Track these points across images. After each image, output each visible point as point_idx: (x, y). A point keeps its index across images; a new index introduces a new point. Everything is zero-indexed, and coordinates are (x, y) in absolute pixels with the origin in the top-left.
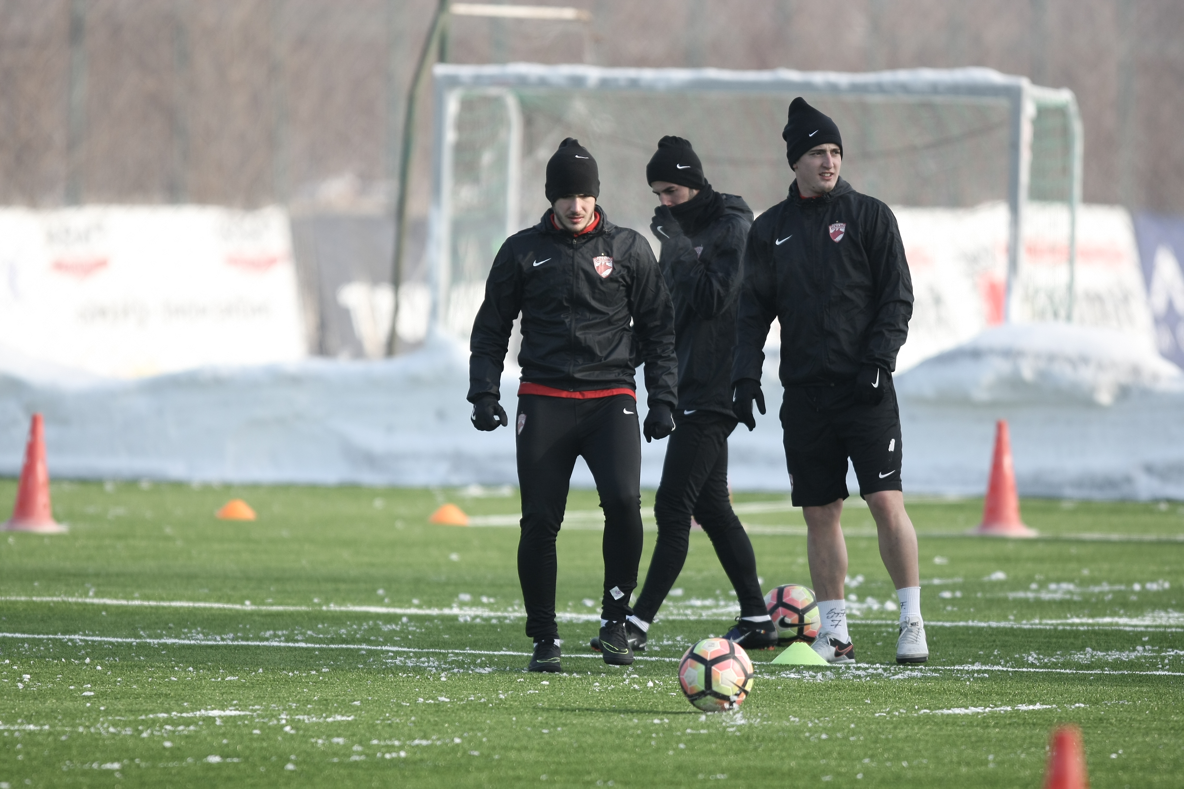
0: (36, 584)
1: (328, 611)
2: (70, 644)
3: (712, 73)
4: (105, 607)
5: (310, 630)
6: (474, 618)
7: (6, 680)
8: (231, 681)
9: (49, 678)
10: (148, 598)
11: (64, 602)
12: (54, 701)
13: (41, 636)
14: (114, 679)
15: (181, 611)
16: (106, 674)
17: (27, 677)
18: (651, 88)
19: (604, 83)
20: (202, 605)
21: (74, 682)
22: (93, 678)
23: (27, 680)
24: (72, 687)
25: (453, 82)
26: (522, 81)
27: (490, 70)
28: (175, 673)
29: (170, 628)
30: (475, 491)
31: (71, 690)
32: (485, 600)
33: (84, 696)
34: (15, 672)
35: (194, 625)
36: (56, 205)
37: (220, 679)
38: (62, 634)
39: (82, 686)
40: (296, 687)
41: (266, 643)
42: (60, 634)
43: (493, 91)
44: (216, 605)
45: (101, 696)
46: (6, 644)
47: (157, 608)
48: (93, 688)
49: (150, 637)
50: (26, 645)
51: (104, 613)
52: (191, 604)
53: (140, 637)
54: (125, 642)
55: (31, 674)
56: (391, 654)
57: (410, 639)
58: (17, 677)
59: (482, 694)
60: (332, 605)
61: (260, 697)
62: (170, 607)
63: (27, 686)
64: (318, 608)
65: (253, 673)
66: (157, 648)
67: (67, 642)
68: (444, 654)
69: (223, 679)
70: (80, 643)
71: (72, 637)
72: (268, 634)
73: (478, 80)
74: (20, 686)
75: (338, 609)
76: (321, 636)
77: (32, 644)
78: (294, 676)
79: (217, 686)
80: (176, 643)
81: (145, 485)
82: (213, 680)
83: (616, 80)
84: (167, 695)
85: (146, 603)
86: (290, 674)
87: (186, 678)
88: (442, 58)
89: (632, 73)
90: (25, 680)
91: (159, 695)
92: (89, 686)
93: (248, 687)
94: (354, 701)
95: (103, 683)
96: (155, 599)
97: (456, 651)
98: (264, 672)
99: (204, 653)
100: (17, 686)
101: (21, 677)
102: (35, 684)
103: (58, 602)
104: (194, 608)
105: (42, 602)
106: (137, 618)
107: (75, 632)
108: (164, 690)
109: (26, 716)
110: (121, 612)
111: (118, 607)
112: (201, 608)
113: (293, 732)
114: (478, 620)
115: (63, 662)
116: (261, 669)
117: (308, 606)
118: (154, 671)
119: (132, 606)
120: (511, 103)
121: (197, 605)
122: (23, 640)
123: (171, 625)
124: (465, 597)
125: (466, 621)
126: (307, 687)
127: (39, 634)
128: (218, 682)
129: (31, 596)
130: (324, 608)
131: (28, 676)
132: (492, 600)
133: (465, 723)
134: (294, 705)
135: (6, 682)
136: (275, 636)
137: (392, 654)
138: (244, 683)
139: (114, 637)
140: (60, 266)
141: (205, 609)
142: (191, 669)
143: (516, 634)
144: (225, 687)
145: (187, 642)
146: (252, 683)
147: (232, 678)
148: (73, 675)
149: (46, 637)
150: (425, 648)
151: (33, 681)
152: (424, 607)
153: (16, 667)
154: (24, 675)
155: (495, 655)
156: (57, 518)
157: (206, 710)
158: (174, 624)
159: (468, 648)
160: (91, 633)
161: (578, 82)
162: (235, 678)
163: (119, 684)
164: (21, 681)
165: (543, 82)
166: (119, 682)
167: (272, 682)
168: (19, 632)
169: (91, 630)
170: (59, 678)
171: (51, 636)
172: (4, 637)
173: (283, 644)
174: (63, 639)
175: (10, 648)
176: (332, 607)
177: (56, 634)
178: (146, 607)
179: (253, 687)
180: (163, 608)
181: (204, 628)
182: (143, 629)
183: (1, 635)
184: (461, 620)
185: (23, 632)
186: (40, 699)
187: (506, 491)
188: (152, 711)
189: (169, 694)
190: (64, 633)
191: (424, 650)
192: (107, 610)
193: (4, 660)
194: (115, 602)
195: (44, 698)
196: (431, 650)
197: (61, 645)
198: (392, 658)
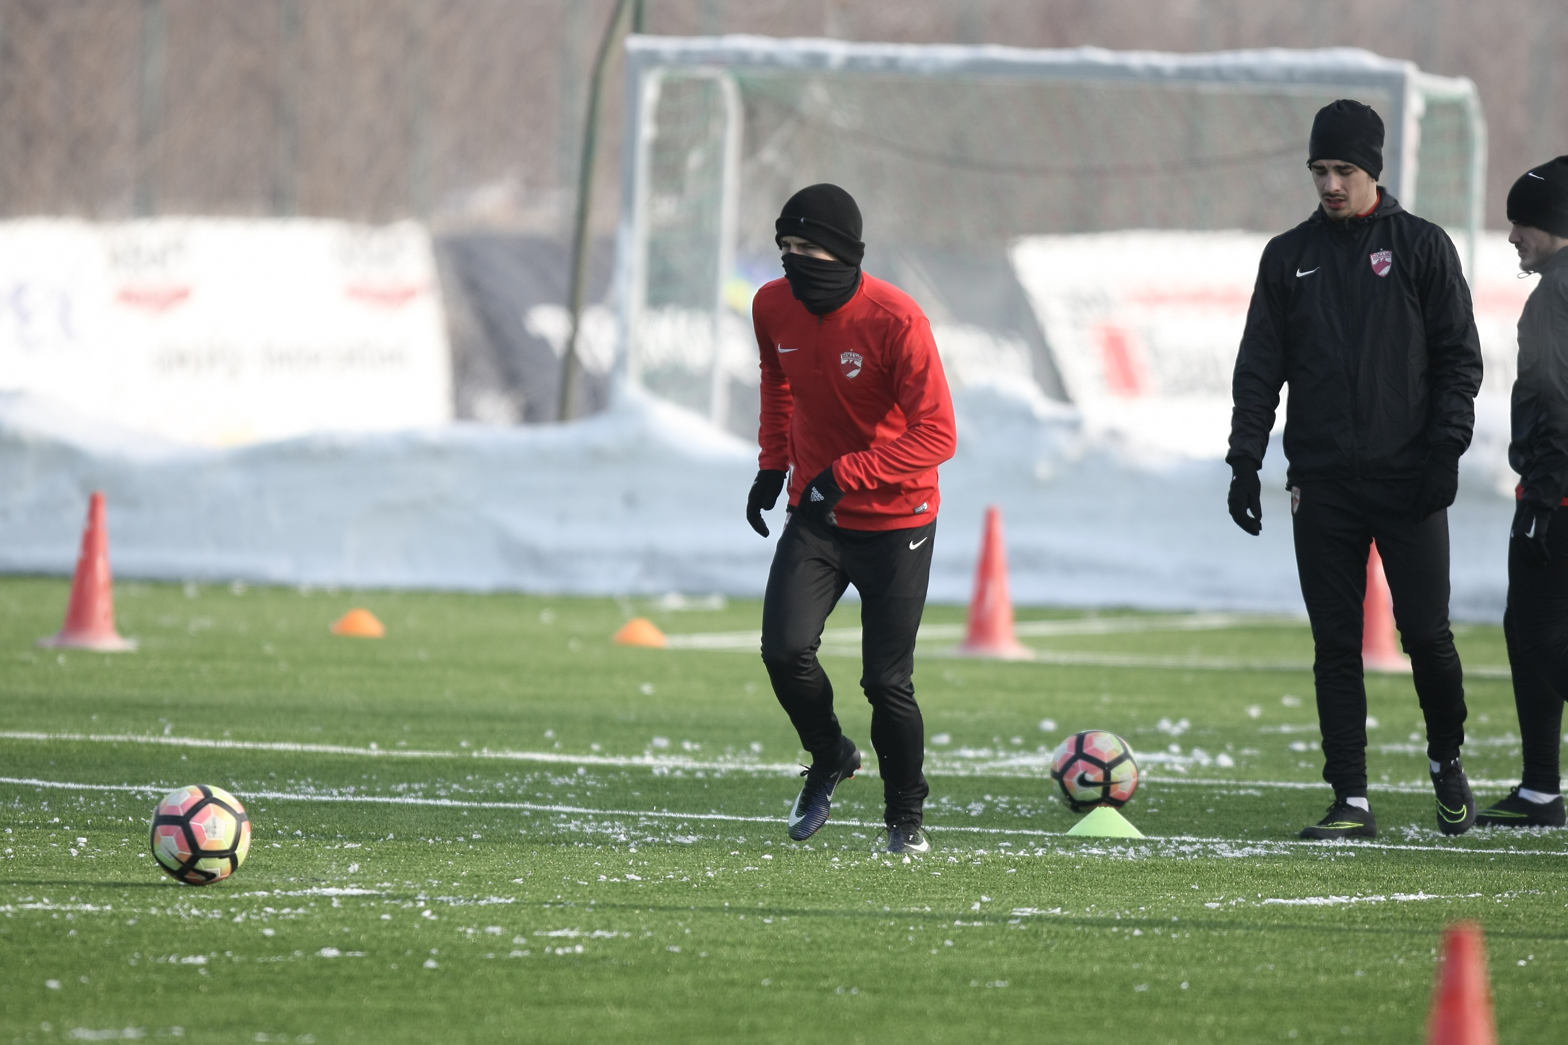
0: (94, 717)
1: (480, 759)
2: (139, 797)
3: (995, 52)
4: (186, 749)
5: (456, 783)
6: (673, 770)
7: (55, 845)
8: (351, 849)
9: (112, 842)
10: (242, 738)
11: (131, 742)
12: (119, 873)
13: (101, 787)
15: (286, 756)
17: (82, 841)
18: (913, 70)
19: (852, 63)
20: (313, 748)
21: (145, 849)
23: (83, 845)
24: (142, 855)
25: (652, 59)
26: (743, 60)
27: (701, 44)
28: (277, 838)
29: (271, 778)
30: (674, 602)
31: (141, 859)
32: (687, 746)
34: (67, 834)
35: (303, 775)
36: (122, 217)
37: (337, 847)
38: (129, 785)
40: (438, 859)
41: (398, 800)
42: (125, 784)
43: (705, 72)
44: (332, 749)
46: (54, 796)
47: (254, 752)
49: (244, 789)
50: (81, 799)
51: (184, 758)
52: (299, 747)
55: (88, 837)
56: (563, 816)
57: (588, 797)
58: (70, 840)
59: (683, 870)
60: (485, 750)
61: (390, 871)
62: (271, 750)
63: (83, 853)
64: (466, 754)
65: (382, 840)
66: (254, 805)
67: (135, 795)
68: (633, 817)
69: (341, 847)
70: (153, 797)
71: (142, 788)
72: (401, 787)
73: (684, 57)
74: (74, 852)
75: (492, 755)
76: (471, 791)
77: (90, 797)
78: (435, 844)
79: (334, 855)
80: (279, 798)
81: (238, 589)
82: (328, 847)
83: (866, 59)
84: (266, 867)
85: (239, 745)
86: (430, 841)
87: (292, 844)
88: (638, 27)
89: (888, 50)
90: (80, 844)
91: (257, 867)
93: (374, 858)
94: (515, 878)
96: (251, 740)
97: (650, 813)
98: (395, 838)
99: (317, 812)
100: (69, 852)
101: (74, 841)
102: (93, 851)
103: (123, 742)
104: (303, 752)
105: (102, 742)
106: (228, 764)
107: (146, 782)
108: (264, 860)
109: (82, 893)
110: (206, 757)
111: (202, 750)
112: (312, 752)
113: (434, 918)
114: (679, 773)
115: (131, 822)
116: (391, 834)
117: (454, 751)
119: (221, 749)
120: (729, 88)
121: (307, 748)
122: (78, 792)
123: (273, 774)
124: (662, 742)
125: (662, 774)
126: (452, 858)
127: (98, 784)
128: (335, 850)
129: (88, 733)
130: (475, 754)
131: (85, 840)
132: (697, 747)
133: (662, 909)
134: (435, 883)
135: (55, 847)
136: (410, 790)
137: (565, 817)
138: (369, 853)
141: (317, 753)
142: (299, 832)
143: (731, 792)
144: (345, 857)
145: (293, 797)
146: (380, 853)
147: (354, 846)
148: (143, 839)
149: (107, 788)
150: (609, 809)
151: (90, 846)
152: (607, 755)
153: (68, 828)
154: (79, 839)
155: (700, 820)
156: (122, 631)
157: (319, 887)
158: (276, 773)
159: (665, 810)
160: (167, 784)
161: (817, 61)
162: (357, 846)
164: (75, 846)
165: (770, 60)
167: (406, 852)
168: (72, 781)
169: (166, 779)
170: (125, 842)
171: (114, 787)
172: (52, 788)
173: (420, 801)
174: (131, 791)
175: (60, 802)
176: (486, 753)
177: (121, 784)
178: (240, 751)
179: (381, 858)
180: (263, 751)
181: (316, 779)
182: (236, 779)
183: (48, 784)
184: (656, 772)
185: (78, 781)
186: (100, 871)
187: (715, 603)
188: (248, 888)
189: (271, 866)
190: (132, 783)
191: (607, 812)
192: (187, 754)
193: (52, 818)
194: (198, 743)
195: (105, 868)
196: (617, 812)
197: (128, 799)
198: (564, 821)
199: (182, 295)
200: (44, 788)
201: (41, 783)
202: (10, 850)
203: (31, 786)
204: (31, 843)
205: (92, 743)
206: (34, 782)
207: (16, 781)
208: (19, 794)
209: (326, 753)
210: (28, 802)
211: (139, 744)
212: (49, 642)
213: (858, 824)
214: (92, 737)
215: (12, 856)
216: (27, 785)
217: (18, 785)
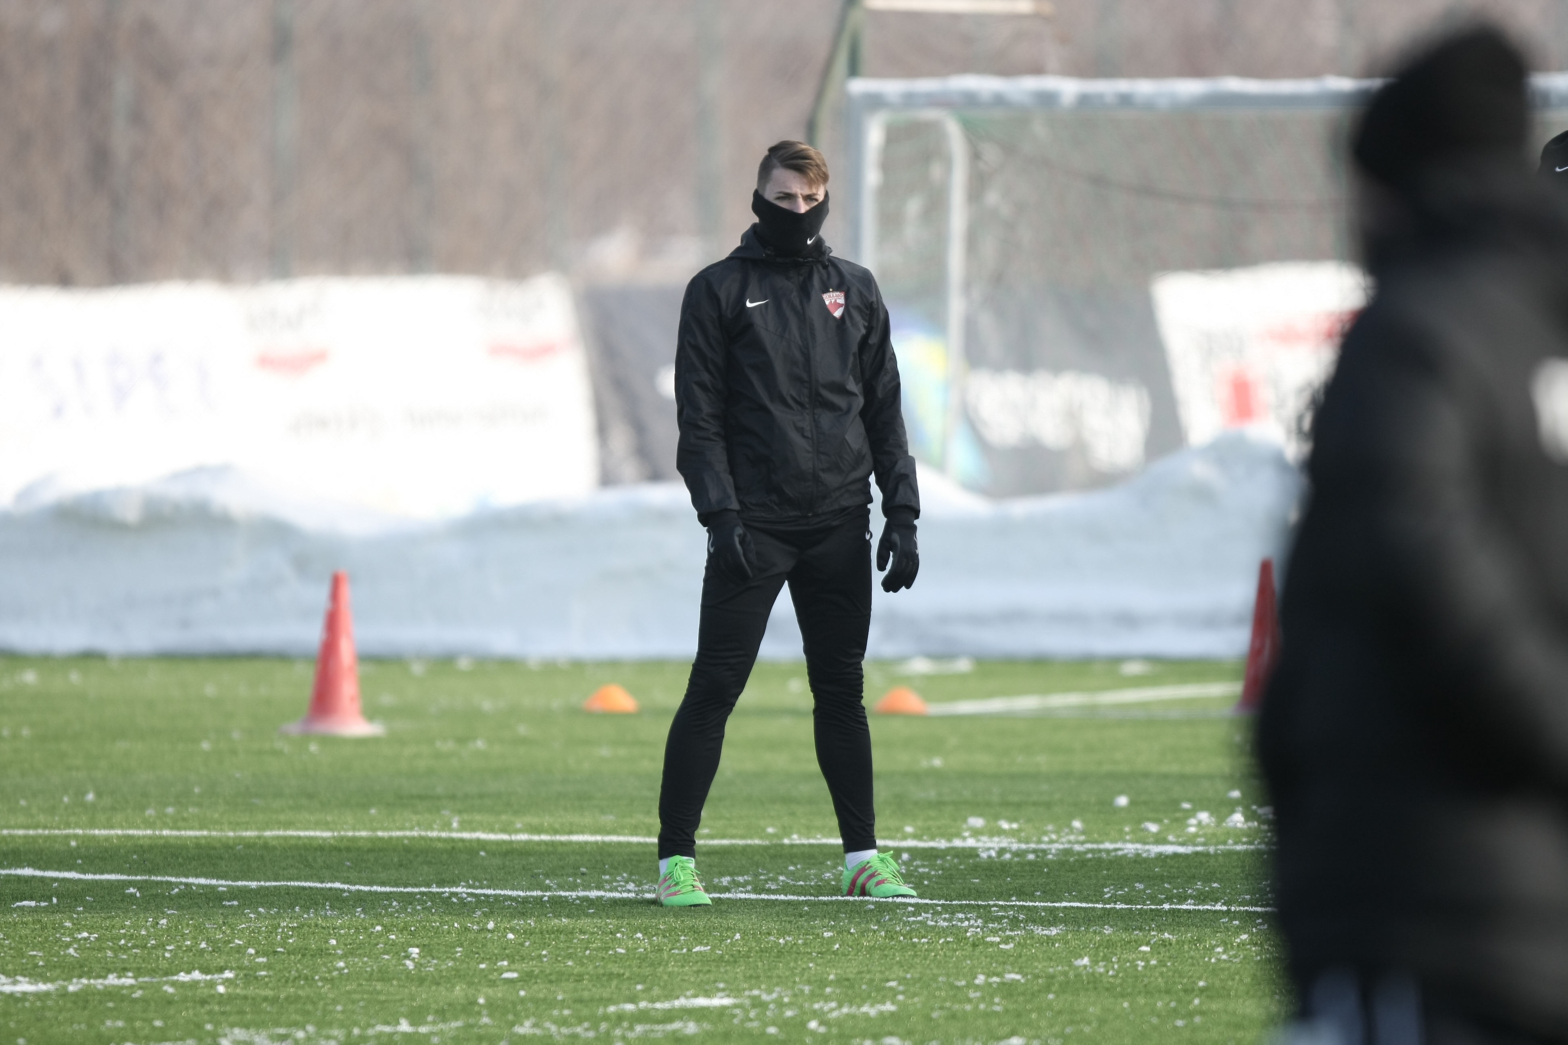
0: (373, 811)
1: (792, 846)
2: (455, 900)
3: (1233, 84)
4: (482, 845)
5: (781, 874)
6: (1002, 851)
7: (386, 957)
8: (701, 952)
9: (446, 952)
10: (538, 830)
11: (422, 838)
12: (464, 986)
13: (409, 889)
14: (538, 952)
15: (588, 848)
16: (522, 945)
17: (414, 951)
18: (1149, 106)
19: (1084, 100)
20: (614, 838)
21: (483, 958)
22: (507, 951)
23: (417, 956)
24: (483, 966)
25: (875, 102)
26: (970, 100)
27: (926, 85)
28: (619, 942)
29: (583, 874)
30: (921, 666)
31: (483, 970)
32: (1005, 825)
33: (505, 979)
34: (394, 944)
35: (615, 869)
37: (685, 950)
38: (438, 886)
39: (495, 964)
40: (796, 961)
41: (727, 895)
42: (434, 885)
43: (930, 114)
44: (635, 839)
45: (527, 978)
46: (365, 901)
47: (552, 844)
48: (513, 967)
49: (561, 887)
50: (395, 903)
51: (482, 853)
52: (599, 838)
53: (548, 888)
54: (532, 897)
55: (418, 947)
56: (910, 909)
57: (927, 886)
58: (400, 951)
59: (1062, 966)
60: (795, 836)
61: (751, 977)
62: (570, 843)
63: (419, 966)
64: (775, 841)
65: (729, 941)
66: (580, 905)
67: (450, 898)
68: (985, 907)
69: (689, 950)
70: (469, 899)
71: (454, 890)
72: (726, 880)
73: (910, 100)
74: (410, 964)
75: (805, 841)
76: (802, 883)
77: (403, 901)
78: (786, 944)
79: (685, 960)
80: (603, 897)
81: (464, 664)
82: (676, 951)
83: (1100, 96)
84: (619, 975)
85: (536, 838)
86: (781, 941)
87: (636, 949)
88: (854, 70)
89: (1122, 86)
90: (413, 955)
91: (611, 976)
92: (505, 963)
93: (728, 962)
94: (888, 980)
95: (523, 959)
96: (546, 832)
97: (1000, 903)
98: (742, 938)
99: (648, 911)
100: (404, 965)
101: (406, 952)
102: (429, 962)
103: (413, 838)
104: (604, 843)
105: (391, 838)
106: (532, 859)
107: (454, 883)
108: (615, 969)
109: (437, 1012)
110: (508, 851)
111: (498, 843)
112: (614, 843)
113: (822, 1030)
114: (1008, 856)
115: (457, 928)
116: (738, 935)
117: (761, 838)
118: (588, 939)
119: (518, 842)
120: (954, 131)
121: (608, 838)
122: (388, 896)
123: (583, 870)
124: (977, 822)
125: (990, 857)
126: (812, 960)
127: (405, 887)
128: (684, 954)
129: (375, 830)
130: (786, 841)
131: (417, 950)
132: (1015, 826)
133: (1060, 1012)
134: (807, 989)
135: (388, 959)
136: (738, 885)
137: (913, 909)
138: (722, 956)
139: (512, 889)
140: (266, 362)
141: (620, 844)
142: (639, 935)
143: (1073, 875)
144: (697, 962)
145: (617, 895)
146: (732, 956)
147: (703, 949)
148: (478, 947)
149: (416, 890)
150: (955, 900)
151: (424, 957)
152: (925, 838)
153: (393, 937)
154: (410, 949)
155: (1058, 908)
156: (371, 713)
157: (686, 997)
158: (587, 868)
159: (1014, 898)
160: (477, 884)
161: (1047, 99)
162: (706, 948)
163: (545, 959)
164: (408, 957)
165: (999, 100)
166: (545, 956)
167: (760, 954)
168: (377, 884)
169: (475, 879)
170: (460, 952)
171: (423, 889)
172: (359, 891)
173: (753, 896)
174: (443, 893)
175: (374, 908)
176: (796, 839)
177: (429, 886)
178: (539, 843)
179: (735, 962)
180: (562, 843)
181: (631, 874)
182: (547, 876)
183: (353, 888)
184: (984, 855)
185: (383, 884)
186: (445, 985)
187: (963, 665)
188: (610, 1001)
189: (623, 975)
190: (441, 884)
191: (954, 902)
192: (484, 849)
193: (374, 927)
194: (492, 837)
195: (449, 982)
196: (964, 902)
197: (443, 903)
198: (914, 914)
199: (319, 357)
200: (349, 891)
201: (346, 887)
202: (341, 964)
203: (336, 889)
204: (360, 955)
205: (381, 839)
206: (337, 885)
207: (319, 885)
208: (327, 900)
209: (629, 844)
210: (341, 909)
211: (431, 839)
212: (294, 728)
213: (1225, 908)
214: (380, 834)
215: (346, 971)
216: (331, 889)
217: (322, 889)
